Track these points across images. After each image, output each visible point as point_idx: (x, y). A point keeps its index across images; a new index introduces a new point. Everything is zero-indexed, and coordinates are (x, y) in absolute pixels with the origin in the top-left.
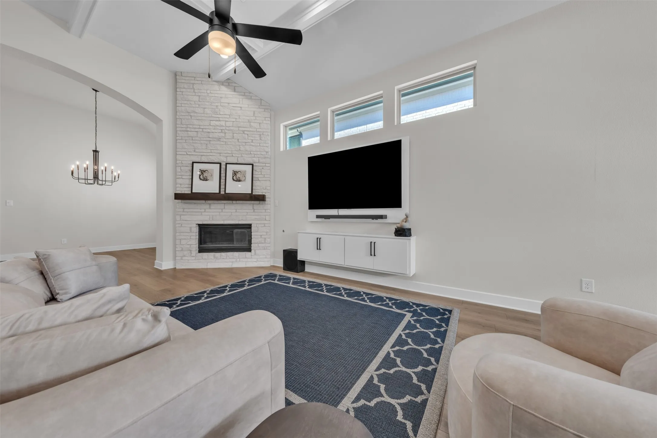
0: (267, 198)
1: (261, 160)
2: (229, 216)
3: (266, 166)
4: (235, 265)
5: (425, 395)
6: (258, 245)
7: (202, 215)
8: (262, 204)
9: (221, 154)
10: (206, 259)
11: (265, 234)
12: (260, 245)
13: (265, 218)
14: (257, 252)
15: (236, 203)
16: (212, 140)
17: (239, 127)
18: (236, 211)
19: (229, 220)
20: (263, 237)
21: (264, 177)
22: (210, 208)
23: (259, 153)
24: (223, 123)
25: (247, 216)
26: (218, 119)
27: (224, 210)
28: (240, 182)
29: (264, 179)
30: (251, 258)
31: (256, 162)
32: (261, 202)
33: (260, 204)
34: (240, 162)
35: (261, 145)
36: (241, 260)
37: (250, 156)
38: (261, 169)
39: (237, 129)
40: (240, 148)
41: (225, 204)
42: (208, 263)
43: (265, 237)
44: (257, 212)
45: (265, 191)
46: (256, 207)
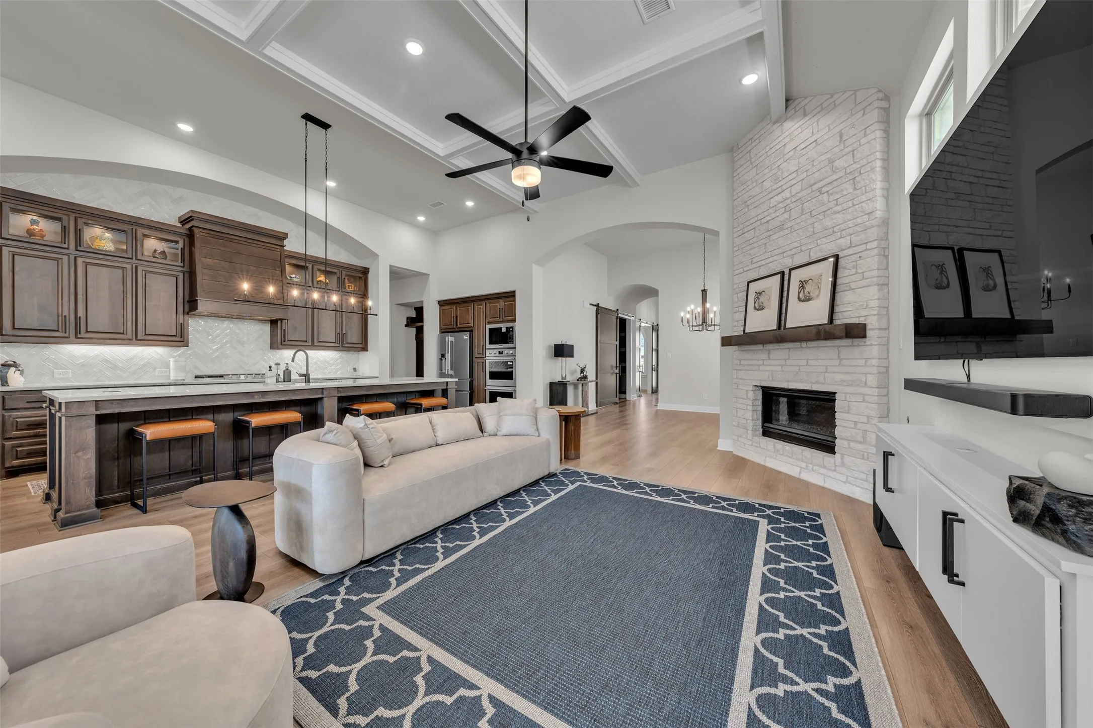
0: (870, 330)
1: (856, 239)
2: (795, 373)
3: (866, 250)
4: (807, 476)
5: (345, 717)
6: (849, 445)
7: (759, 370)
8: (859, 346)
9: (785, 255)
10: (764, 449)
11: (864, 420)
12: (852, 444)
13: (864, 380)
14: (847, 459)
15: (807, 347)
16: (771, 234)
17: (811, 186)
18: (807, 362)
19: (795, 382)
20: (859, 425)
21: (863, 278)
22: (769, 359)
23: (850, 224)
24: (787, 194)
25: (827, 375)
26: (780, 190)
27: (789, 362)
28: (810, 301)
29: (864, 282)
30: (835, 470)
31: (844, 248)
32: (856, 341)
33: (852, 346)
34: (814, 259)
35: (855, 203)
36: (815, 468)
37: (832, 238)
38: (856, 261)
39: (809, 191)
40: (814, 228)
41: (789, 349)
42: (767, 458)
43: (864, 427)
44: (847, 366)
45: (864, 313)
46: (845, 353)
